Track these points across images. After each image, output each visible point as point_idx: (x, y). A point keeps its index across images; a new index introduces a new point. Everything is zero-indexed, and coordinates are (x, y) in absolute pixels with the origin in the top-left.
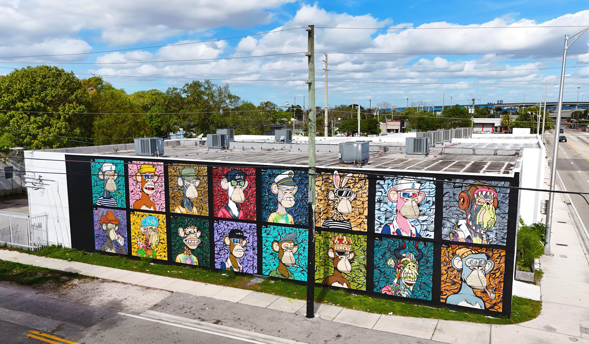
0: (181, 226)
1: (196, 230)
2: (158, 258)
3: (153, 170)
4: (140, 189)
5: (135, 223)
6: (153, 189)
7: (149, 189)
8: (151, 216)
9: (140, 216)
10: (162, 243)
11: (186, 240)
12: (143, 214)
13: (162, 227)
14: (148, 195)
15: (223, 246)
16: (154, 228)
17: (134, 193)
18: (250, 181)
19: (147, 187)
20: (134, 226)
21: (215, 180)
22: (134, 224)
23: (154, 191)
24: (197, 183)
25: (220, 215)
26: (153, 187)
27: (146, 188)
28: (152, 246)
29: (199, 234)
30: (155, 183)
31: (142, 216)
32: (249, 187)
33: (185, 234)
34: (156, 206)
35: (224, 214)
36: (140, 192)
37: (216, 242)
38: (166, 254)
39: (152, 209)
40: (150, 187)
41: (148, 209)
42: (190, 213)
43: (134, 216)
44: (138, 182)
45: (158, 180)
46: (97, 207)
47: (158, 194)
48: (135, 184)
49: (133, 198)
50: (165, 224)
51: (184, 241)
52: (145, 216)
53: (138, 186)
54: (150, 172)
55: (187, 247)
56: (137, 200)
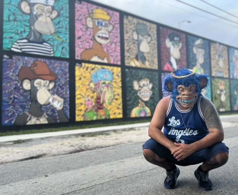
0: (136, 79)
1: (148, 82)
2: (112, 117)
3: (108, 18)
4: (91, 36)
5: (82, 78)
6: (107, 39)
7: (102, 38)
8: (104, 68)
9: (89, 69)
10: (117, 99)
11: (140, 93)
12: (93, 66)
13: (117, 81)
14: (101, 44)
15: (168, 94)
16: (107, 82)
17: (82, 40)
18: (183, 43)
19: (101, 35)
20: (80, 82)
21: (162, 39)
22: (80, 79)
23: (108, 41)
24: (149, 39)
25: (166, 68)
26: (107, 36)
27: (99, 37)
28: (104, 105)
29: (151, 86)
30: (109, 32)
31: (93, 69)
32: (182, 47)
33: (140, 86)
34: (111, 58)
35: (168, 68)
36: (91, 39)
37: (164, 91)
38: (121, 111)
39: (105, 61)
40: (104, 35)
41: (100, 60)
42: (143, 66)
43: (81, 69)
44: (87, 28)
45: (113, 29)
46: (11, 54)
47: (113, 45)
48: (84, 29)
49: (81, 46)
50: (120, 77)
51: (138, 94)
52: (96, 69)
53: (89, 33)
54: (104, 20)
55: (141, 100)
56: (86, 49)
